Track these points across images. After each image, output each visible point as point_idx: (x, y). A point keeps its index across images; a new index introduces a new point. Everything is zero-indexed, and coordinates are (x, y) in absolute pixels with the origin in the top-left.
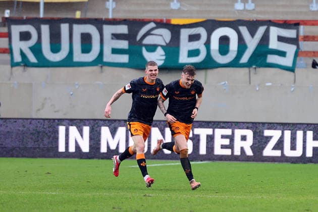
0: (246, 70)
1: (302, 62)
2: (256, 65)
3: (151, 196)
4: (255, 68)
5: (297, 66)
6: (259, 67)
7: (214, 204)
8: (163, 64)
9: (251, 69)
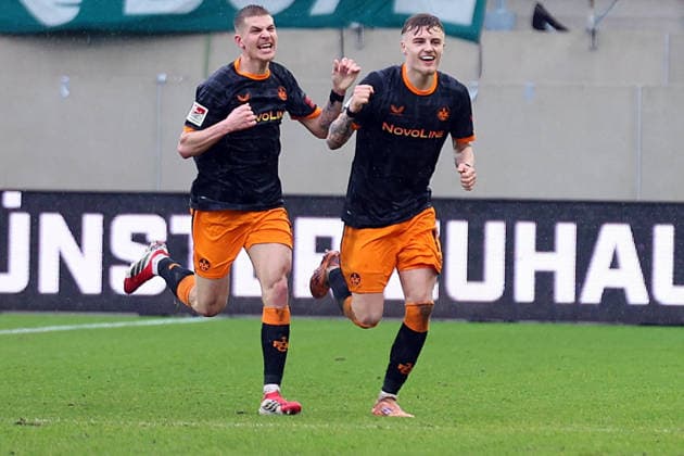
0: (330, 36)
1: (501, 11)
2: (361, 22)
3: (39, 425)
4: (359, 31)
5: (486, 22)
6: (372, 28)
7: (233, 448)
8: (77, 17)
9: (346, 33)
